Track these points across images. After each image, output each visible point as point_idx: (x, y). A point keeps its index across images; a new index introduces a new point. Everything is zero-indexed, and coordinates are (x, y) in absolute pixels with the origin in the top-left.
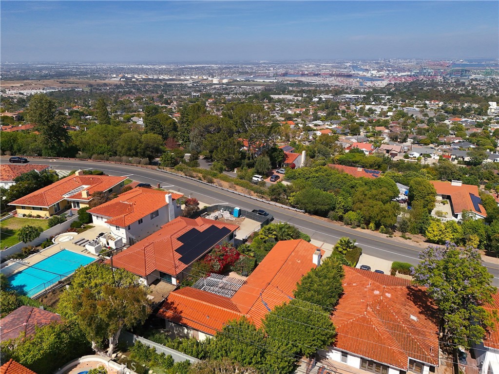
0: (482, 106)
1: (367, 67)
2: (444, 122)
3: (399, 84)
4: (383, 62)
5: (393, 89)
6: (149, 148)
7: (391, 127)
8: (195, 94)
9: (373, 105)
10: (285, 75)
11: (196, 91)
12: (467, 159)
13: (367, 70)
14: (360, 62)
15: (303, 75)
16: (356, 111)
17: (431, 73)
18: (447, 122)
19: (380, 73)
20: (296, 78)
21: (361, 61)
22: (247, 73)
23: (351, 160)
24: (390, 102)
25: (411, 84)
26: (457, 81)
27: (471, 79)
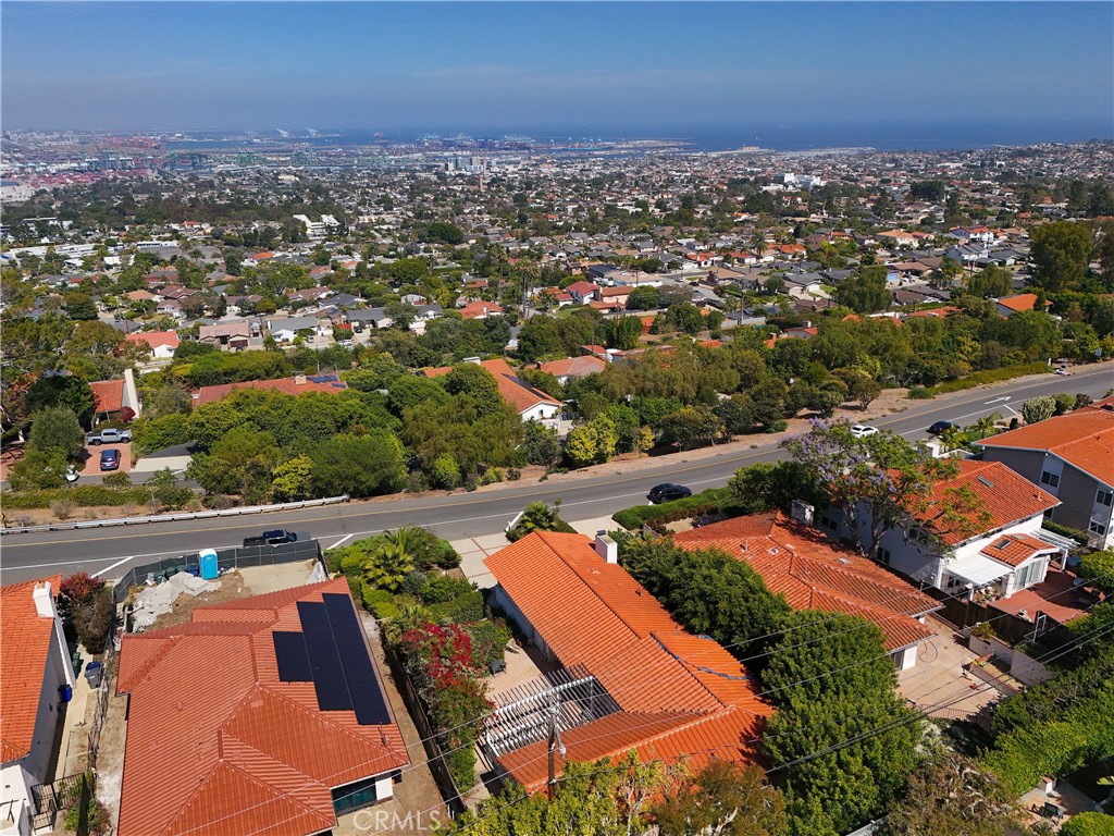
0: (287, 224)
2: (244, 263)
5: (58, 203)
7: (159, 288)
12: (383, 323)
16: (14, 263)
18: (248, 262)
23: (220, 369)
24: (87, 236)
25: (95, 188)
26: (193, 178)
27: (220, 173)
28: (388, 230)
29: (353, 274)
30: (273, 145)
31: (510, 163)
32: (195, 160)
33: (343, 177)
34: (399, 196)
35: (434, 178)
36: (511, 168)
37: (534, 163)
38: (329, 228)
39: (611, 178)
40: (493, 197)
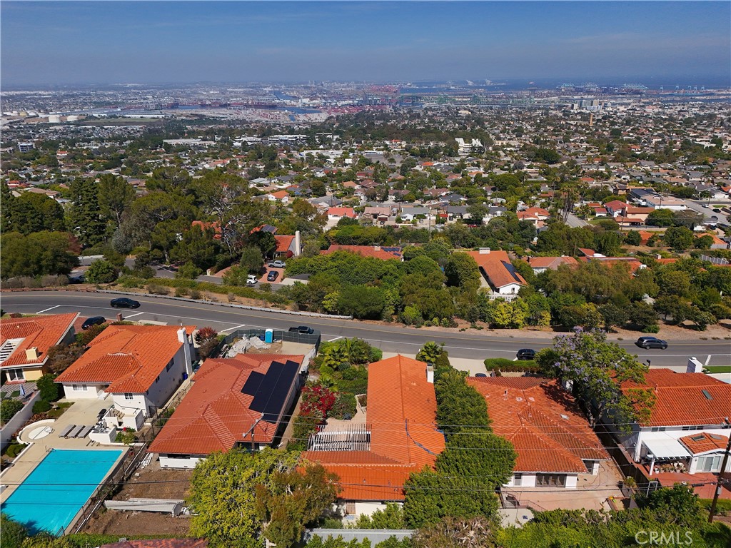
0: (449, 144)
1: (295, 94)
2: (415, 168)
3: (342, 117)
4: (314, 85)
5: (337, 125)
6: (60, 256)
7: (361, 180)
8: (24, 144)
9: (322, 149)
10: (175, 106)
11: (23, 139)
12: (466, 216)
13: (295, 97)
14: (283, 87)
15: (203, 106)
16: (302, 159)
17: (378, 102)
18: (417, 167)
19: (314, 101)
20: (193, 112)
21: (285, 85)
22: (109, 104)
23: (350, 235)
24: (343, 145)
25: (357, 116)
26: (410, 111)
27: (426, 109)
28: (511, 151)
29: (473, 180)
30: (462, 91)
31: (622, 104)
32: (414, 100)
33: (499, 113)
34: (529, 127)
35: (560, 114)
36: (622, 108)
37: (642, 104)
38: (473, 148)
39: (703, 117)
40: (597, 130)
